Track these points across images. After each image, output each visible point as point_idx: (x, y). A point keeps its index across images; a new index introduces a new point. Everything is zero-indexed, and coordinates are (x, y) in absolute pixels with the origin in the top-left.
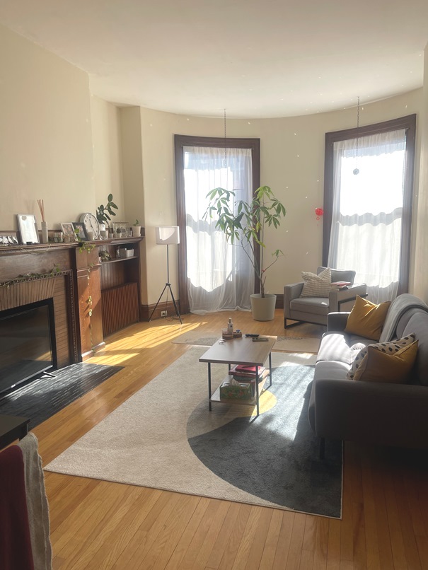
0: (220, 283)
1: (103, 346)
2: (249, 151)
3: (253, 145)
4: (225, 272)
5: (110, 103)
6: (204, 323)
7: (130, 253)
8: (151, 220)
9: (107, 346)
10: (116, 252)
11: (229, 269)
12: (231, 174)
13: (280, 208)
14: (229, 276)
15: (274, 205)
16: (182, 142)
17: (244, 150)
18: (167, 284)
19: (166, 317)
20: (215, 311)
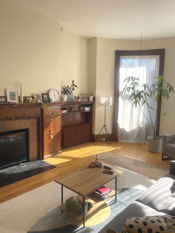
0: (135, 127)
1: (60, 153)
2: (158, 56)
3: (160, 53)
4: (138, 122)
5: (82, 37)
6: (119, 148)
7: (87, 109)
8: (99, 93)
9: (62, 153)
10: (80, 108)
11: (141, 120)
12: (145, 70)
13: (171, 88)
14: (141, 124)
15: (167, 86)
16: (119, 54)
17: (155, 56)
18: (104, 126)
19: (104, 141)
20: (131, 142)
